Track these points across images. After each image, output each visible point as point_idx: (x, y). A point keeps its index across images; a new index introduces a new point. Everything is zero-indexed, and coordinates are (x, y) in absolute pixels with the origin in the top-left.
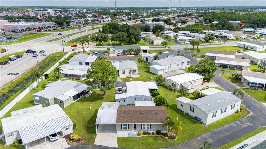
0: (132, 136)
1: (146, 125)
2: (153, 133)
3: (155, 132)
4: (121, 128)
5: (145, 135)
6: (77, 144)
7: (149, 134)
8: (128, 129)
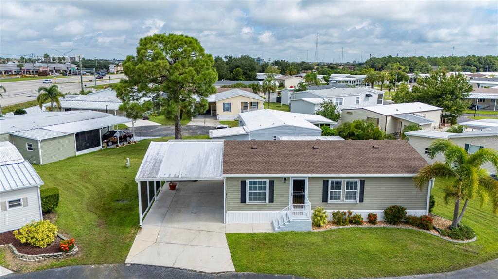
0: (290, 230)
1: (344, 185)
2: (372, 219)
3: (379, 213)
4: (243, 200)
5: (341, 227)
6: (47, 262)
7: (356, 221)
8: (271, 201)
